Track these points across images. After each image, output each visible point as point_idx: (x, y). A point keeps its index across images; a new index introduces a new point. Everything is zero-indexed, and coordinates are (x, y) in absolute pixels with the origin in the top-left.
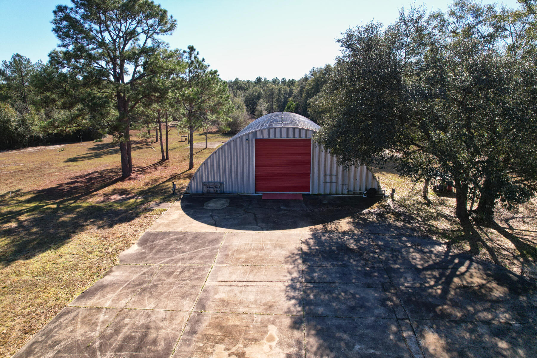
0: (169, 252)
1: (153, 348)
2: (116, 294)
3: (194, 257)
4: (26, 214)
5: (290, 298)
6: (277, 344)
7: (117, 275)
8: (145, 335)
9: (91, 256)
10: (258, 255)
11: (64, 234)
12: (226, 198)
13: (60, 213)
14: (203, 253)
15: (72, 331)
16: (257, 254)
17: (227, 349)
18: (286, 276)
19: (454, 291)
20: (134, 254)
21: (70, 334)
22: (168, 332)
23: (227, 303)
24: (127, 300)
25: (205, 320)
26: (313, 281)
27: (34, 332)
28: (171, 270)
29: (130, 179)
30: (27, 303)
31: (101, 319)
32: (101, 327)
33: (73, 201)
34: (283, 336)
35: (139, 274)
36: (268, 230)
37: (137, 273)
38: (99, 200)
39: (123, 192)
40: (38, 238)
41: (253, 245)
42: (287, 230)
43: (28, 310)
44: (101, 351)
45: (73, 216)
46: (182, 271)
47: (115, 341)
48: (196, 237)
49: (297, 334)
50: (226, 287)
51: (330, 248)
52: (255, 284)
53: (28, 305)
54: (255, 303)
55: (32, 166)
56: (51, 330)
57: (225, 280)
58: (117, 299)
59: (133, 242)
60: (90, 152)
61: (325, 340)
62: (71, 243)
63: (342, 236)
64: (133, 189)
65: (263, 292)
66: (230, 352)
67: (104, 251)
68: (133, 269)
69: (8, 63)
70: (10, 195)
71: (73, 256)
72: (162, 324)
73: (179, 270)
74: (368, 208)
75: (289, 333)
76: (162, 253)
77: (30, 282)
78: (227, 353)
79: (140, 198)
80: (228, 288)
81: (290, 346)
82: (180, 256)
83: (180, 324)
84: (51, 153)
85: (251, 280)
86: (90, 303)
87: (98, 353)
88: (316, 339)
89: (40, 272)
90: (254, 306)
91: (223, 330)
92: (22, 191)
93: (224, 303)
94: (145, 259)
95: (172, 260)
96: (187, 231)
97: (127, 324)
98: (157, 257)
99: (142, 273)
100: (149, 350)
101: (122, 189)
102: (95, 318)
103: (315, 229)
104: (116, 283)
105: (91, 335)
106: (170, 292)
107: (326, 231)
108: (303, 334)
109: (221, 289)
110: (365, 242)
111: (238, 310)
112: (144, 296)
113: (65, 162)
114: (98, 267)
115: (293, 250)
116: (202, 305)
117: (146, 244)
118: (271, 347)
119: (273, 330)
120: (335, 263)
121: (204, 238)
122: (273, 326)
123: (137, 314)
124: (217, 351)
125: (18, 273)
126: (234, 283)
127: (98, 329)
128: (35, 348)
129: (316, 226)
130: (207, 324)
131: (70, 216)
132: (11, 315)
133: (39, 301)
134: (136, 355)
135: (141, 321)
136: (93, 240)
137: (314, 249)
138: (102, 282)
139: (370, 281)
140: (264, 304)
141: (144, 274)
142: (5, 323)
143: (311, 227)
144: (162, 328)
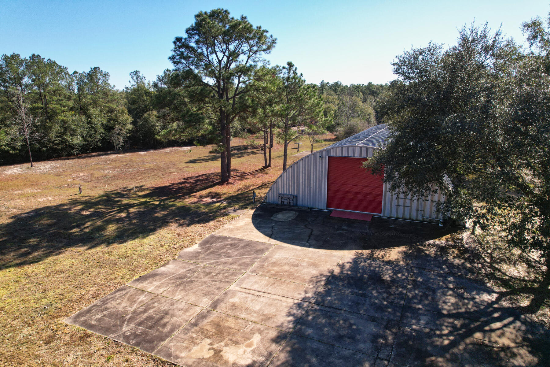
0: (219, 255)
1: (161, 329)
2: (161, 282)
3: (235, 262)
4: (136, 207)
5: (289, 314)
6: (252, 350)
7: (171, 268)
8: (161, 318)
9: (161, 249)
10: (288, 271)
11: (152, 227)
12: (297, 211)
13: (158, 209)
14: (244, 261)
15: (119, 304)
16: (289, 269)
17: (211, 344)
18: (300, 294)
19: (464, 346)
20: (192, 252)
21: (116, 305)
22: (178, 320)
23: (235, 307)
24: (165, 289)
25: (210, 317)
26: (322, 304)
27: (98, 298)
28: (211, 271)
29: (228, 184)
30: (105, 276)
31: (140, 300)
32: (138, 305)
33: (173, 200)
34: (261, 346)
35: (185, 270)
36: (314, 248)
37: (185, 268)
38: (193, 201)
39: (216, 195)
40: (133, 228)
41: (291, 260)
42: (332, 251)
43: (103, 282)
44: (128, 322)
45: (166, 213)
46: (218, 273)
47: (140, 317)
48: (247, 245)
49: (274, 347)
50: (244, 294)
51: (362, 276)
52: (269, 296)
53: (105, 278)
54: (257, 312)
55: (161, 165)
56: (107, 300)
57: (246, 288)
58: (159, 287)
59: (196, 241)
60: (210, 155)
61: (293, 359)
62: (153, 236)
63: (383, 265)
64: (224, 194)
65: (271, 305)
66: (212, 347)
67: (172, 246)
68: (184, 264)
69: (161, 77)
70: (135, 190)
71: (150, 247)
72: (177, 313)
73: (217, 272)
74: (434, 239)
75: (268, 345)
76: (213, 255)
77: (114, 262)
78: (209, 347)
79: (225, 202)
80: (244, 295)
81: (261, 355)
82: (225, 259)
83: (190, 316)
84: (180, 154)
85: (268, 292)
86: (140, 286)
87: (126, 323)
88: (287, 355)
89: (123, 255)
90: (255, 315)
91: (218, 329)
92: (144, 187)
93: (234, 307)
94: (197, 258)
95: (217, 262)
96: (244, 238)
97: (154, 307)
98: (207, 257)
99: (188, 269)
100: (157, 330)
101: (216, 193)
102: (137, 297)
103: (361, 253)
104: (166, 274)
105: (128, 309)
106: (199, 289)
107: (371, 257)
108: (279, 348)
109: (239, 294)
110: (403, 275)
111: (240, 315)
112: (178, 288)
113: (186, 163)
114: (161, 259)
115: (325, 271)
116: (215, 305)
117: (206, 245)
118: (245, 352)
119: (256, 338)
120: (356, 291)
121: (254, 247)
122: (259, 335)
123: (165, 301)
124: (203, 343)
125: (110, 253)
126: (252, 292)
127: (135, 306)
128: (93, 309)
129: (364, 251)
130: (209, 320)
131: (163, 213)
132: (93, 283)
133: (112, 277)
134: (148, 331)
135: (164, 307)
136: (169, 236)
137: (345, 273)
138: (157, 271)
139: (378, 315)
140: (264, 315)
141: (189, 270)
142: (86, 288)
143: (358, 251)
144: (175, 316)
